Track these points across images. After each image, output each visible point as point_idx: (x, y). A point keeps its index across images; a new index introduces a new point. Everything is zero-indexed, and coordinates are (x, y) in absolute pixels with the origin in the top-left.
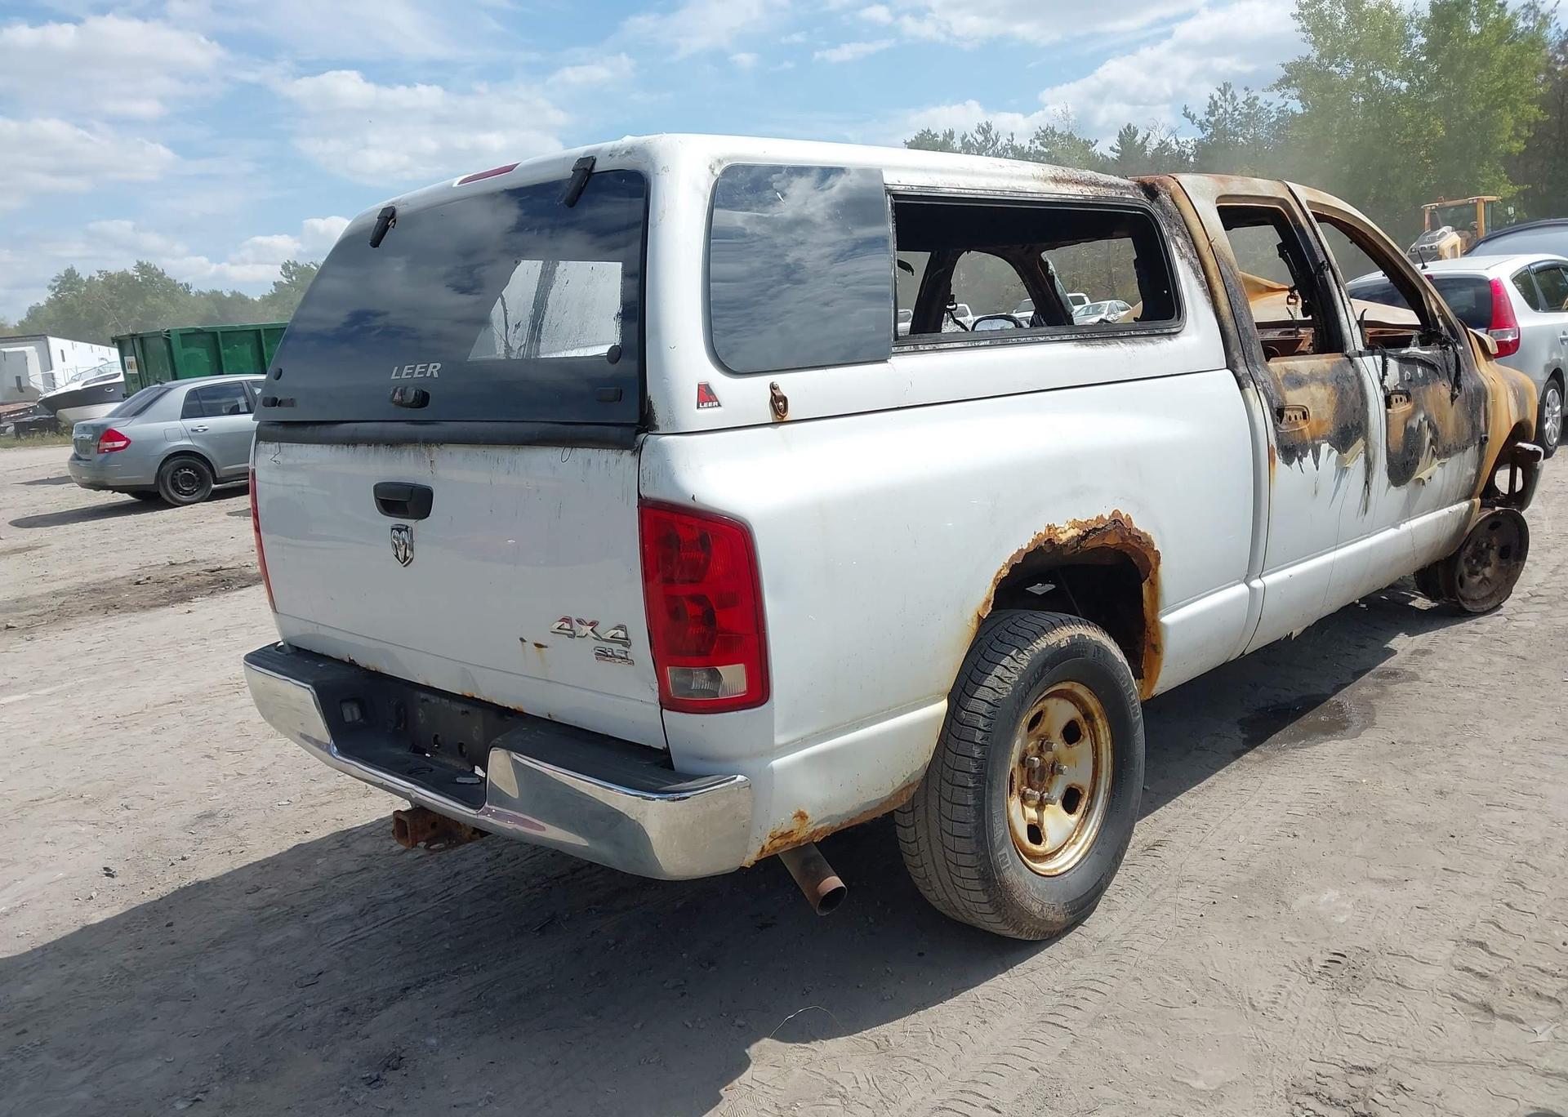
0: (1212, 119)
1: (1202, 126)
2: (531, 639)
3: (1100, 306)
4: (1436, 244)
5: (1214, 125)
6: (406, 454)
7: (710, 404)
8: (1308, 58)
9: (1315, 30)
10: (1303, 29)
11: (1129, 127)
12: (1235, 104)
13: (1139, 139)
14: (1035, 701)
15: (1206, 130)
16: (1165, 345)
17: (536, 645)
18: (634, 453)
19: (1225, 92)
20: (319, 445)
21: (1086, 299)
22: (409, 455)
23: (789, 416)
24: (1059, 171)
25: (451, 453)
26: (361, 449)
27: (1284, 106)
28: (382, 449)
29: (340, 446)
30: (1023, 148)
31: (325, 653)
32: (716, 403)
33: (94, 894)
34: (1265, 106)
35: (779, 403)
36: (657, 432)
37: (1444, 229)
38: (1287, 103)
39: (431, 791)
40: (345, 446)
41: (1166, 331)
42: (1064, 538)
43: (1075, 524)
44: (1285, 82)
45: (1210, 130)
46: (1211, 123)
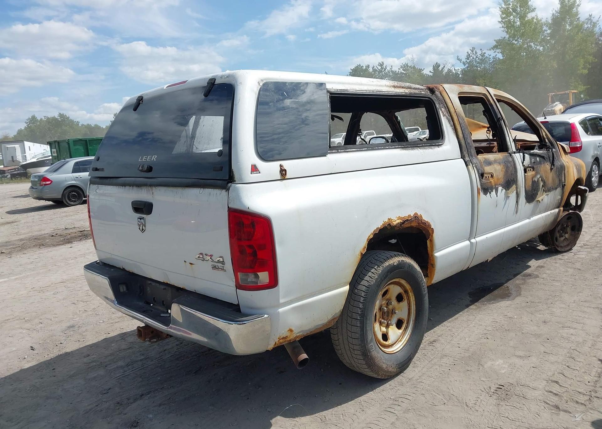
0: (468, 61)
1: (464, 64)
2: (188, 262)
3: (425, 131)
4: (553, 109)
5: (468, 63)
6: (143, 190)
7: (256, 172)
8: (505, 38)
9: (507, 27)
10: (503, 27)
11: (437, 63)
12: (477, 55)
13: (440, 68)
14: (384, 286)
15: (466, 65)
16: (437, 150)
17: (190, 263)
18: (226, 191)
19: (473, 51)
20: (112, 186)
21: (420, 129)
22: (145, 190)
23: (287, 177)
24: (396, 83)
25: (160, 190)
26: (127, 187)
27: (495, 56)
28: (135, 188)
29: (120, 187)
30: (396, 71)
31: (114, 265)
32: (258, 172)
33: (26, 357)
34: (488, 56)
35: (283, 172)
36: (235, 183)
37: (557, 103)
38: (496, 55)
39: (151, 319)
40: (122, 187)
41: (437, 144)
42: (395, 223)
43: (399, 218)
44: (495, 47)
45: (467, 65)
46: (467, 62)
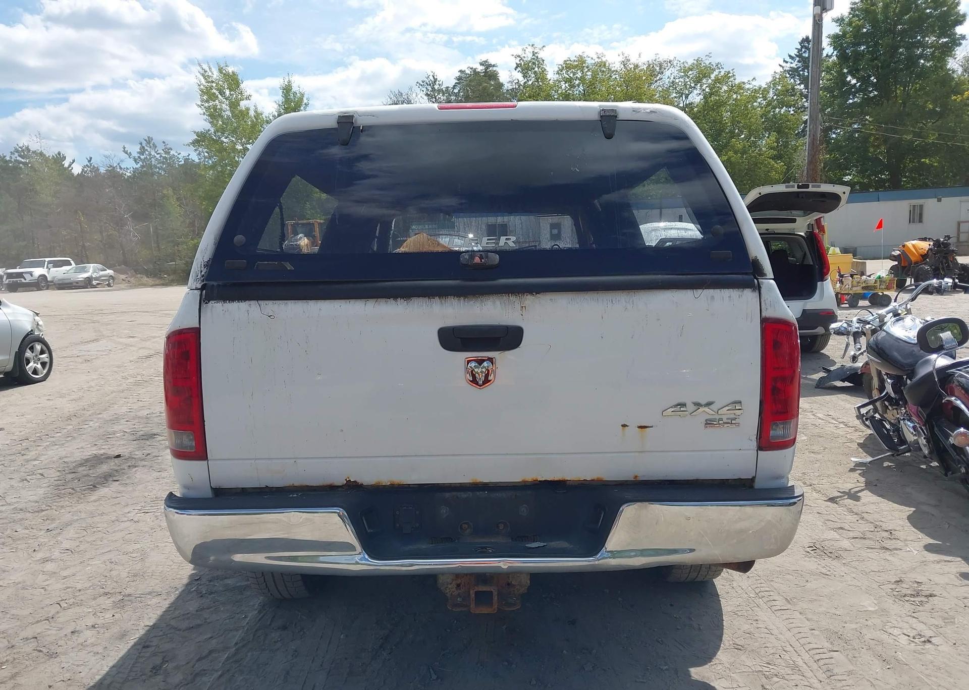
0: (142, 157)
1: (135, 160)
2: (633, 424)
3: (85, 267)
4: (298, 243)
5: (143, 161)
6: (488, 302)
8: (209, 130)
9: (211, 116)
10: (204, 114)
11: (59, 153)
12: (156, 150)
13: (66, 164)
15: (138, 163)
17: (641, 427)
18: (754, 290)
19: (150, 142)
21: (72, 262)
22: (493, 302)
25: (551, 299)
27: (188, 156)
28: (450, 299)
30: (5, 157)
34: (176, 154)
36: (767, 278)
37: (301, 235)
38: (189, 154)
44: (195, 143)
45: (141, 163)
46: (141, 159)
